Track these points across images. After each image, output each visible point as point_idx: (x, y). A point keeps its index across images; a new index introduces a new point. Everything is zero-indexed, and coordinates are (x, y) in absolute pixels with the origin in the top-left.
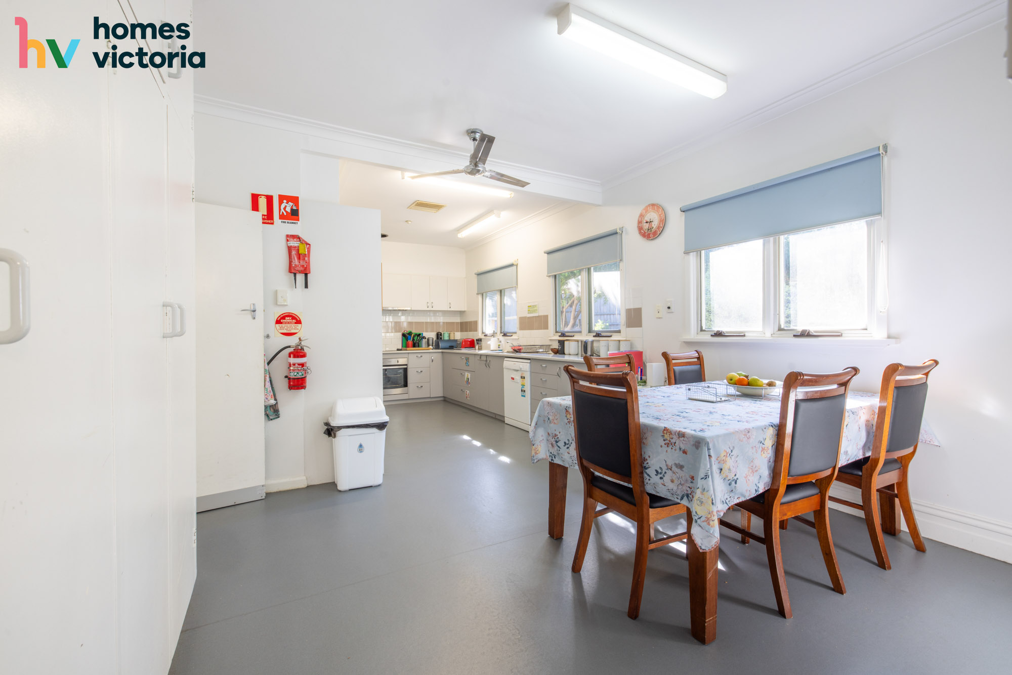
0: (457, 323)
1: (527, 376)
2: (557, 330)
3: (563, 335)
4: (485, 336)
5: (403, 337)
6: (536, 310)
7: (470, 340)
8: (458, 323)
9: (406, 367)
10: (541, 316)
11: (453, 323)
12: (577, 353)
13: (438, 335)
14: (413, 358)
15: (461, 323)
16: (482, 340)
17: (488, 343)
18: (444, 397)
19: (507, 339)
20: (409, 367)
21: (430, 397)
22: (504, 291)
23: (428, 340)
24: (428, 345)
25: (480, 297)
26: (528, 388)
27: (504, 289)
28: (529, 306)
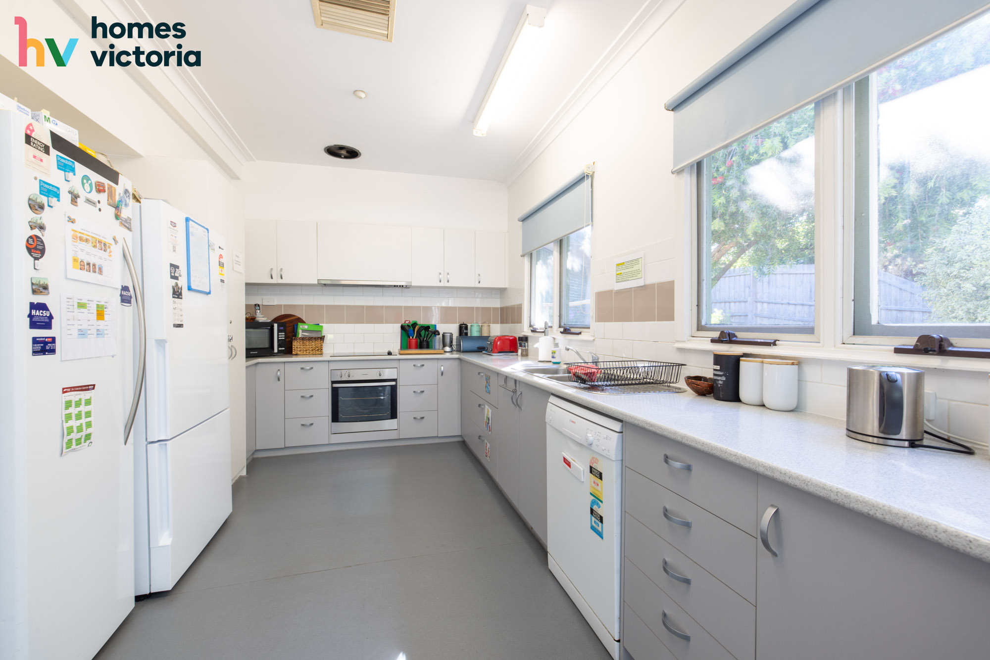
0: (495, 309)
1: (612, 472)
2: (703, 323)
3: (727, 337)
4: (532, 331)
5: (403, 331)
6: (638, 271)
7: (511, 338)
8: (498, 308)
9: (393, 383)
10: (653, 285)
11: (489, 309)
12: (793, 405)
13: (461, 327)
14: (407, 367)
15: (502, 309)
16: (529, 339)
17: (536, 346)
18: (461, 436)
19: (570, 340)
20: (400, 383)
21: (437, 437)
22: (568, 238)
23: (443, 336)
24: (444, 345)
25: (526, 260)
26: (611, 510)
27: (567, 236)
28: (618, 265)
